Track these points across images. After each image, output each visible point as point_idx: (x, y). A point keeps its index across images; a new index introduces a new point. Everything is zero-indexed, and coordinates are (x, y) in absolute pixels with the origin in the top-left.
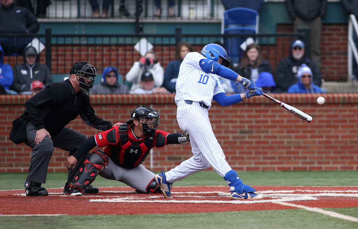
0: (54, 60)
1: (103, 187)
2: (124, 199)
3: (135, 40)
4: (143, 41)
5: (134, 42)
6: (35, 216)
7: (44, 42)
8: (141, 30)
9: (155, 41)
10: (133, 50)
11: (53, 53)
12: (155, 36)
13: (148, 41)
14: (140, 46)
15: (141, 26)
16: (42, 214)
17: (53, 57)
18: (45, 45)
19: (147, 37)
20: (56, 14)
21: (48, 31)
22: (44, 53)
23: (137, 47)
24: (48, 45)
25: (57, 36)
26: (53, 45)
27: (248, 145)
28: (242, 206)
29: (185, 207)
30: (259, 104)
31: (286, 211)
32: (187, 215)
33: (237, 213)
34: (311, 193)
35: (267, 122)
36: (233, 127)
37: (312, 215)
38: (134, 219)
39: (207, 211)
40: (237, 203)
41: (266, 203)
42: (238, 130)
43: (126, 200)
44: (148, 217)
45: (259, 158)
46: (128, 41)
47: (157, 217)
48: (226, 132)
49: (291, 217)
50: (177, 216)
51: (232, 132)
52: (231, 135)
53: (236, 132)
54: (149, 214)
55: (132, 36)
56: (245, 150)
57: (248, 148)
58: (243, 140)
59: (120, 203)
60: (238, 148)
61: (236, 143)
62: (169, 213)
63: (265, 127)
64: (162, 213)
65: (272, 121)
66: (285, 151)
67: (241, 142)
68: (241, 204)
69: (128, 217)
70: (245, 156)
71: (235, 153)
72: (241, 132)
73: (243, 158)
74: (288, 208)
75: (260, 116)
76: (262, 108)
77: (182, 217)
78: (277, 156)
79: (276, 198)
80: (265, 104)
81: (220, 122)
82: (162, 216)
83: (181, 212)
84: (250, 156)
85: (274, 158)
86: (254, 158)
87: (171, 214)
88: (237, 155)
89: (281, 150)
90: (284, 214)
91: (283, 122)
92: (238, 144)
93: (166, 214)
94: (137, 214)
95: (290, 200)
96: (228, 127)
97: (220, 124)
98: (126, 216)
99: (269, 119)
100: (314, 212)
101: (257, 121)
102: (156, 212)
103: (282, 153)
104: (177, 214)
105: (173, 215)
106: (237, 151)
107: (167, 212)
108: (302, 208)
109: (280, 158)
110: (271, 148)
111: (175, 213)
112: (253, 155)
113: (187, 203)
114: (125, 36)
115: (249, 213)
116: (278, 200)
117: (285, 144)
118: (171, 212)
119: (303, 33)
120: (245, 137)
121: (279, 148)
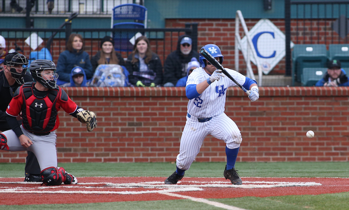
3: (25, 34)
4: (34, 36)
5: (25, 37)
8: (32, 24)
9: (45, 35)
10: (24, 44)
12: (45, 31)
13: (38, 35)
14: (30, 40)
15: (32, 20)
19: (37, 31)
23: (27, 41)
27: (136, 137)
28: (129, 196)
29: (74, 198)
30: (148, 97)
31: (172, 201)
32: (75, 205)
33: (124, 204)
34: (197, 184)
35: (155, 114)
36: (122, 119)
37: (198, 205)
38: (22, 209)
39: (94, 202)
40: (124, 194)
41: (153, 193)
42: (127, 122)
43: (15, 191)
44: (37, 208)
45: (148, 150)
46: (19, 35)
47: (45, 207)
48: (115, 124)
49: (176, 207)
50: (65, 207)
51: (121, 124)
52: (120, 127)
53: (125, 124)
54: (37, 204)
55: (23, 31)
56: (134, 142)
57: (136, 140)
58: (131, 132)
59: (9, 193)
60: (127, 140)
61: (124, 135)
62: (57, 203)
63: (153, 119)
64: (50, 204)
65: (160, 114)
66: (172, 142)
67: (130, 134)
68: (128, 195)
69: (16, 207)
70: (134, 147)
71: (124, 145)
72: (130, 124)
73: (132, 150)
74: (174, 198)
75: (148, 109)
76: (151, 101)
77: (70, 207)
78: (165, 147)
79: (163, 189)
80: (154, 97)
81: (109, 114)
82: (50, 206)
83: (69, 202)
84: (138, 147)
85: (162, 150)
86: (142, 150)
87: (59, 204)
88: (126, 147)
89: (168, 142)
90: (170, 205)
91: (171, 114)
92: (127, 136)
93: (54, 205)
94: (26, 204)
95: (177, 191)
96: (117, 119)
97: (109, 117)
98: (15, 207)
99: (157, 112)
100: (200, 202)
101: (145, 114)
102: (45, 203)
103: (170, 145)
104: (65, 204)
105: (61, 205)
106: (126, 143)
107: (55, 202)
108: (188, 199)
109: (167, 149)
110: (159, 140)
111: (63, 203)
112: (142, 147)
113: (75, 194)
114: (16, 31)
115: (135, 203)
116: (165, 190)
117: (173, 136)
118: (59, 203)
119: (191, 28)
120: (133, 129)
121: (167, 140)
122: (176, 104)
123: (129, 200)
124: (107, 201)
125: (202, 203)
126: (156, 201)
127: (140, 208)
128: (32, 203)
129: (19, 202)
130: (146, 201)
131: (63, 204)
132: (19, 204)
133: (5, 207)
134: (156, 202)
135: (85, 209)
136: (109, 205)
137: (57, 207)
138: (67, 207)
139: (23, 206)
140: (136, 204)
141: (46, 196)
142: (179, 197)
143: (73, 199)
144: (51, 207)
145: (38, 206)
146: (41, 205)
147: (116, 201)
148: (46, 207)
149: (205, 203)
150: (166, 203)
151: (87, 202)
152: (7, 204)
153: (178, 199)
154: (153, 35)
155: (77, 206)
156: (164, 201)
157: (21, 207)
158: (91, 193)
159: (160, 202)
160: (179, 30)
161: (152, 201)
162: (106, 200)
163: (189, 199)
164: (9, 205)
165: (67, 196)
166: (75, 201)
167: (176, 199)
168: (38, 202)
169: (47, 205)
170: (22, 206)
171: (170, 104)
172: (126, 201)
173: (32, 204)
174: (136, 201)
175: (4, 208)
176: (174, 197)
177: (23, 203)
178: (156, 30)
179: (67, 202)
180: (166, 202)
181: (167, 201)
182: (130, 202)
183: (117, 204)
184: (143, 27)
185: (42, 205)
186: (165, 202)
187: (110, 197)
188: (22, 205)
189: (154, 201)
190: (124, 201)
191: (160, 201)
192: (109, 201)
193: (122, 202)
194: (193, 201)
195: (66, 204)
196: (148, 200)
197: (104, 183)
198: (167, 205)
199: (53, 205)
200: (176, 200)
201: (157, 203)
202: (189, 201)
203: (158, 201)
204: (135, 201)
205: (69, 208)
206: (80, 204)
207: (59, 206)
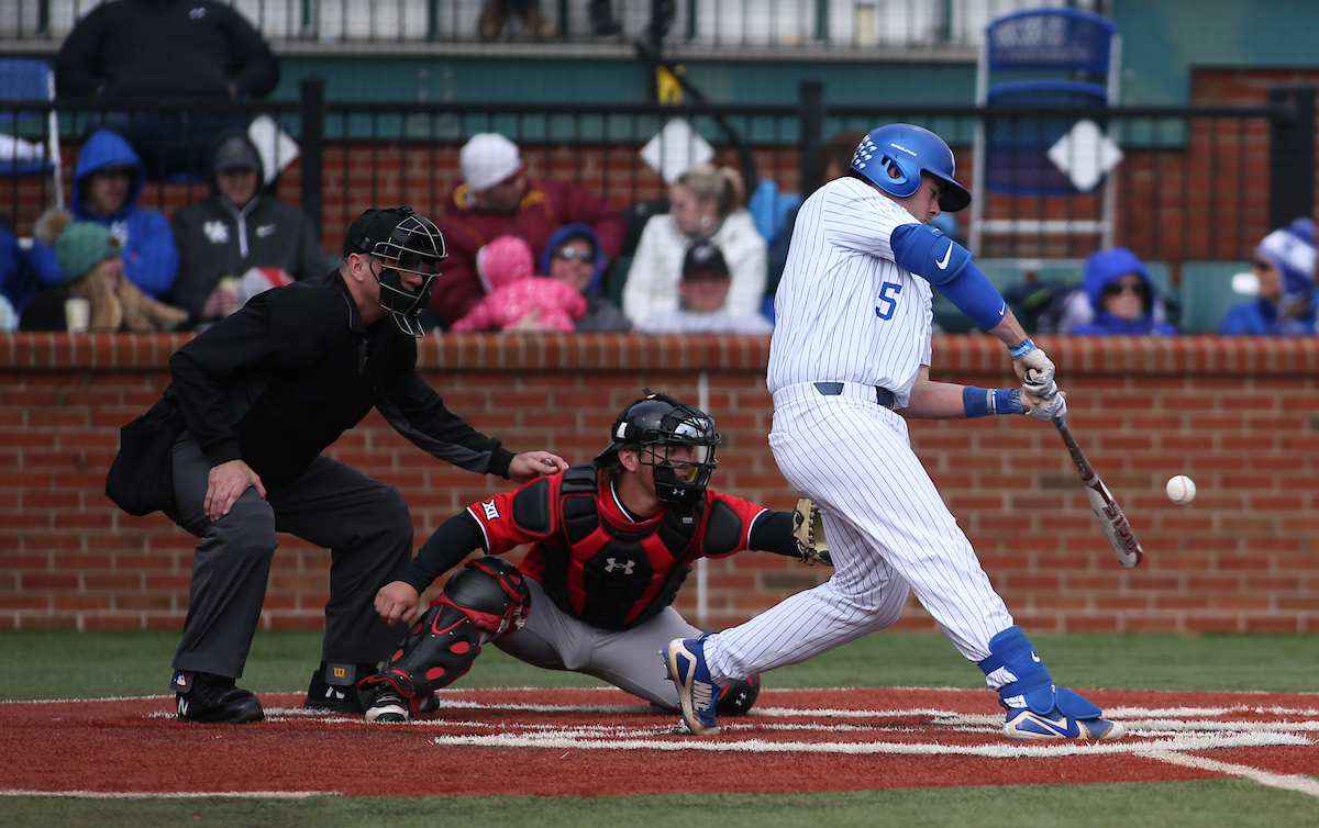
0: (334, 201)
1: (494, 689)
2: (570, 734)
3: (644, 124)
5: (642, 134)
6: (218, 797)
7: (296, 131)
9: (719, 130)
10: (639, 164)
11: (332, 175)
12: (720, 112)
13: (694, 130)
14: (662, 150)
16: (245, 790)
17: (332, 189)
18: (298, 141)
19: (691, 113)
20: (344, 22)
21: (312, 90)
22: (296, 172)
23: (651, 153)
24: (310, 142)
25: (346, 109)
26: (330, 143)
27: (1071, 533)
28: (1017, 766)
29: (799, 769)
30: (1117, 377)
31: (1181, 785)
32: (802, 798)
33: (993, 794)
34: (1292, 719)
35: (1146, 444)
36: (1017, 463)
37: (1279, 802)
38: (594, 811)
39: (879, 786)
40: (1000, 755)
41: (1112, 755)
42: (1035, 475)
43: (578, 739)
44: (650, 806)
45: (1115, 584)
46: (620, 128)
47: (682, 805)
48: (988, 482)
49: (1196, 809)
50: (763, 804)
51: (1010, 483)
52: (1006, 495)
53: (1025, 483)
54: (654, 794)
55: (633, 111)
56: (1062, 552)
57: (1074, 544)
58: (1052, 513)
59: (550, 749)
60: (1034, 543)
61: (1023, 523)
62: (731, 790)
63: (1138, 464)
64: (705, 792)
65: (1168, 443)
66: (1212, 555)
67: (1047, 523)
68: (1013, 758)
69: (572, 805)
70: (1062, 574)
71: (1023, 563)
72: (1048, 483)
73: (1052, 583)
74: (1191, 774)
75: (1117, 423)
76: (1130, 390)
77: (780, 806)
78: (1183, 575)
79: (1153, 739)
80: (1141, 377)
81: (965, 443)
82: (703, 803)
83: (778, 788)
84: (1079, 573)
85: (1170, 584)
86: (1095, 583)
87: (740, 795)
88: (1033, 570)
89: (1198, 554)
90: (1171, 799)
91: (1207, 443)
92: (1035, 529)
93: (720, 796)
94: (611, 792)
95: (1205, 746)
96: (996, 463)
97: (962, 453)
98: (567, 802)
99: (1155, 435)
100: (1287, 791)
101: (1108, 443)
102: (684, 787)
103: (1204, 564)
104: (762, 795)
105: (746, 797)
106: (1033, 555)
107: (724, 787)
108: (1243, 777)
109: (1194, 583)
110: (1160, 544)
111: (755, 790)
112: (1093, 571)
113: (806, 754)
114: (606, 111)
115: (1037, 793)
116: (1159, 744)
117: (1217, 531)
118: (739, 787)
119: (1290, 106)
120: (1059, 503)
121: (1193, 544)
122: (1228, 404)
123: (1015, 782)
124: (930, 784)
125: (1297, 794)
126: (1117, 784)
127: (1052, 810)
128: (633, 788)
129: (583, 786)
130: (1081, 786)
131: (755, 795)
132: (585, 793)
133: (530, 802)
134: (1116, 787)
135: (838, 813)
136: (933, 799)
137: (729, 805)
138: (771, 806)
139: (599, 800)
140: (1038, 798)
141: (692, 763)
142: (1212, 768)
143: (796, 775)
144: (706, 806)
145: (657, 800)
146: (669, 797)
147: (963, 784)
148: (688, 806)
149: (1307, 795)
150: (1156, 793)
151: (845, 786)
152: (536, 793)
153: (1206, 777)
154: (1143, 132)
155: (809, 803)
156: (1149, 783)
157: (591, 804)
158: (871, 752)
159: (1135, 790)
160: (1244, 114)
161: (1102, 786)
162: (927, 780)
163: (1248, 779)
164: (546, 796)
165: (775, 763)
166: (804, 783)
167: (1199, 777)
168: (658, 786)
169: (690, 797)
170: (593, 801)
171: (1205, 404)
172: (1001, 784)
173: (633, 794)
174: (1041, 786)
175: (525, 809)
176: (1190, 768)
177: (600, 789)
178: (1155, 114)
179: (771, 785)
180: (1157, 787)
181: (1161, 786)
182: (1015, 790)
183: (964, 795)
184: (1102, 99)
185: (672, 798)
186: (1155, 790)
187: (944, 769)
188: (594, 795)
189: (1112, 786)
190: (994, 783)
191: (1133, 784)
192: (936, 784)
193: (985, 787)
194: (1263, 787)
195: (767, 792)
196: (1090, 780)
197: (925, 712)
198: (1157, 799)
199: (716, 796)
200: (1196, 780)
201: (1121, 792)
202: (1244, 787)
203: (1128, 784)
204: (1036, 785)
205: (776, 807)
206: (822, 796)
207: (739, 802)
